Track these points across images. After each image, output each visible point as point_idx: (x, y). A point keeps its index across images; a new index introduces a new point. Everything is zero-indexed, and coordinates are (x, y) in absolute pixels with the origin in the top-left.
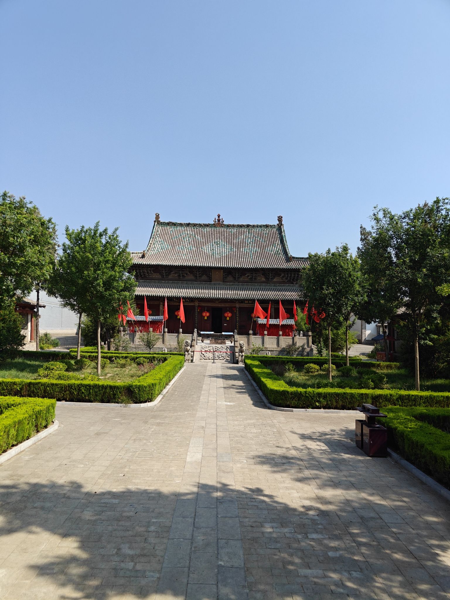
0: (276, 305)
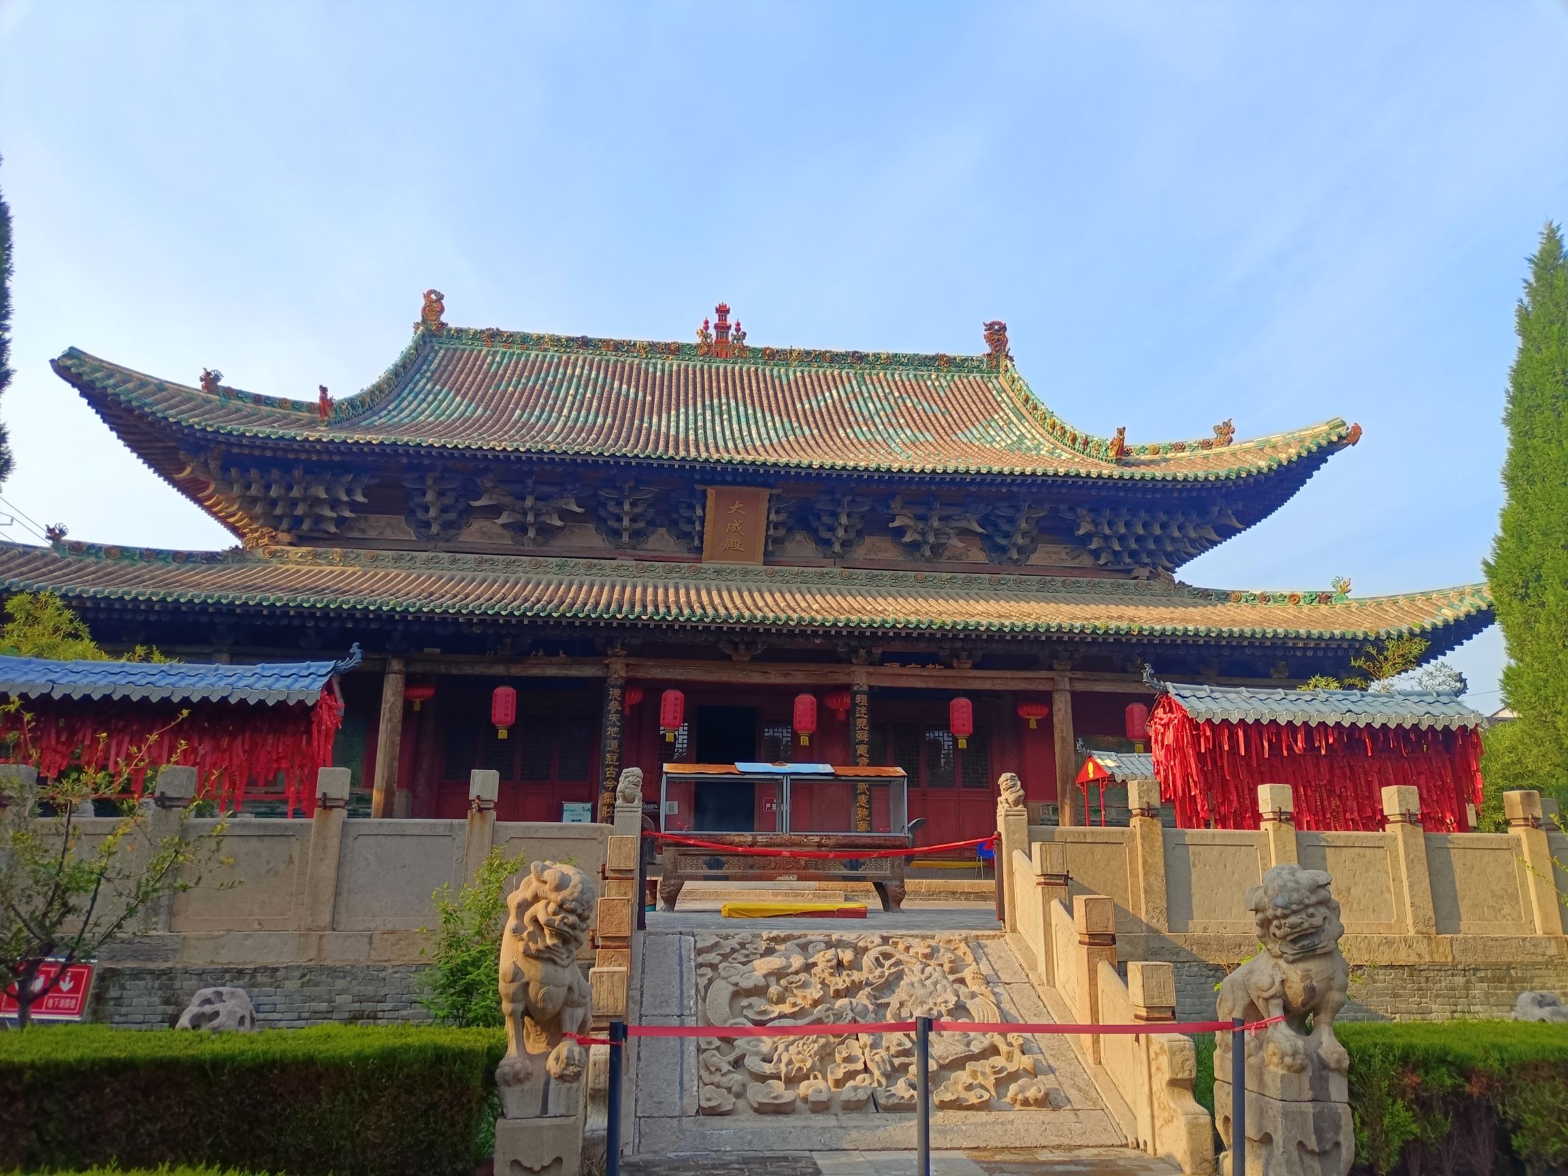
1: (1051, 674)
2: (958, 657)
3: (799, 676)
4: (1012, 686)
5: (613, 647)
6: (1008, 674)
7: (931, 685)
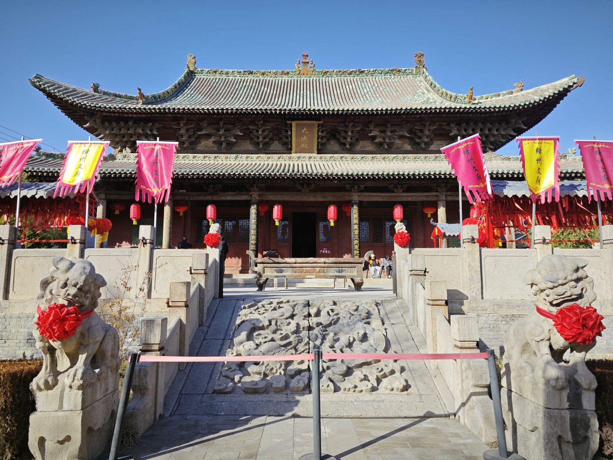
0: (449, 193)
1: (437, 194)
2: (397, 188)
3: (329, 197)
4: (420, 199)
5: (253, 188)
6: (418, 194)
7: (385, 200)
